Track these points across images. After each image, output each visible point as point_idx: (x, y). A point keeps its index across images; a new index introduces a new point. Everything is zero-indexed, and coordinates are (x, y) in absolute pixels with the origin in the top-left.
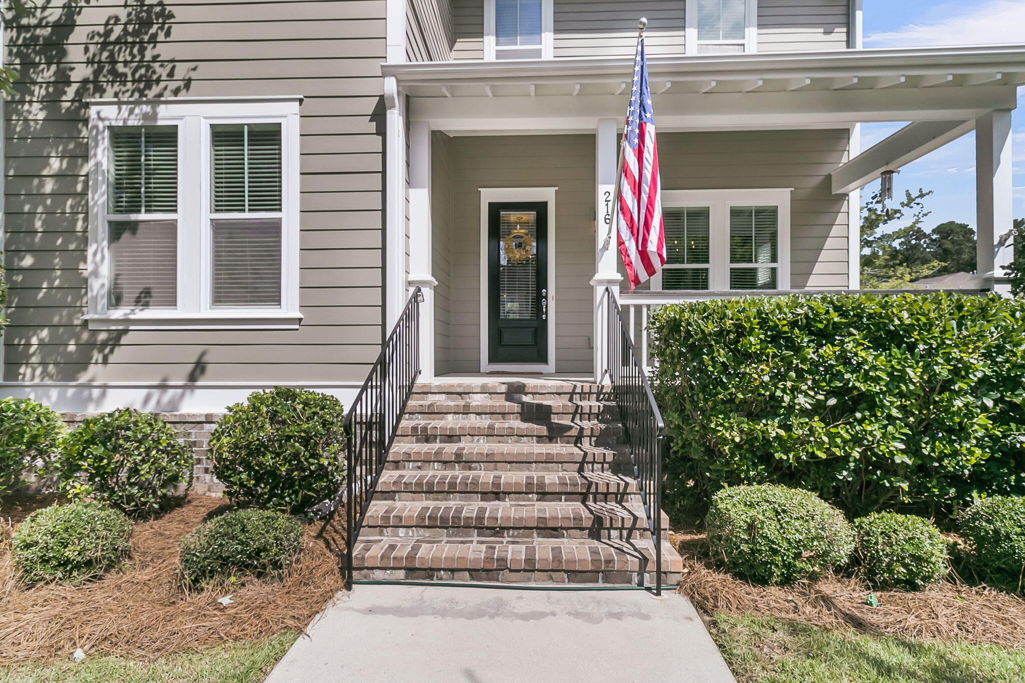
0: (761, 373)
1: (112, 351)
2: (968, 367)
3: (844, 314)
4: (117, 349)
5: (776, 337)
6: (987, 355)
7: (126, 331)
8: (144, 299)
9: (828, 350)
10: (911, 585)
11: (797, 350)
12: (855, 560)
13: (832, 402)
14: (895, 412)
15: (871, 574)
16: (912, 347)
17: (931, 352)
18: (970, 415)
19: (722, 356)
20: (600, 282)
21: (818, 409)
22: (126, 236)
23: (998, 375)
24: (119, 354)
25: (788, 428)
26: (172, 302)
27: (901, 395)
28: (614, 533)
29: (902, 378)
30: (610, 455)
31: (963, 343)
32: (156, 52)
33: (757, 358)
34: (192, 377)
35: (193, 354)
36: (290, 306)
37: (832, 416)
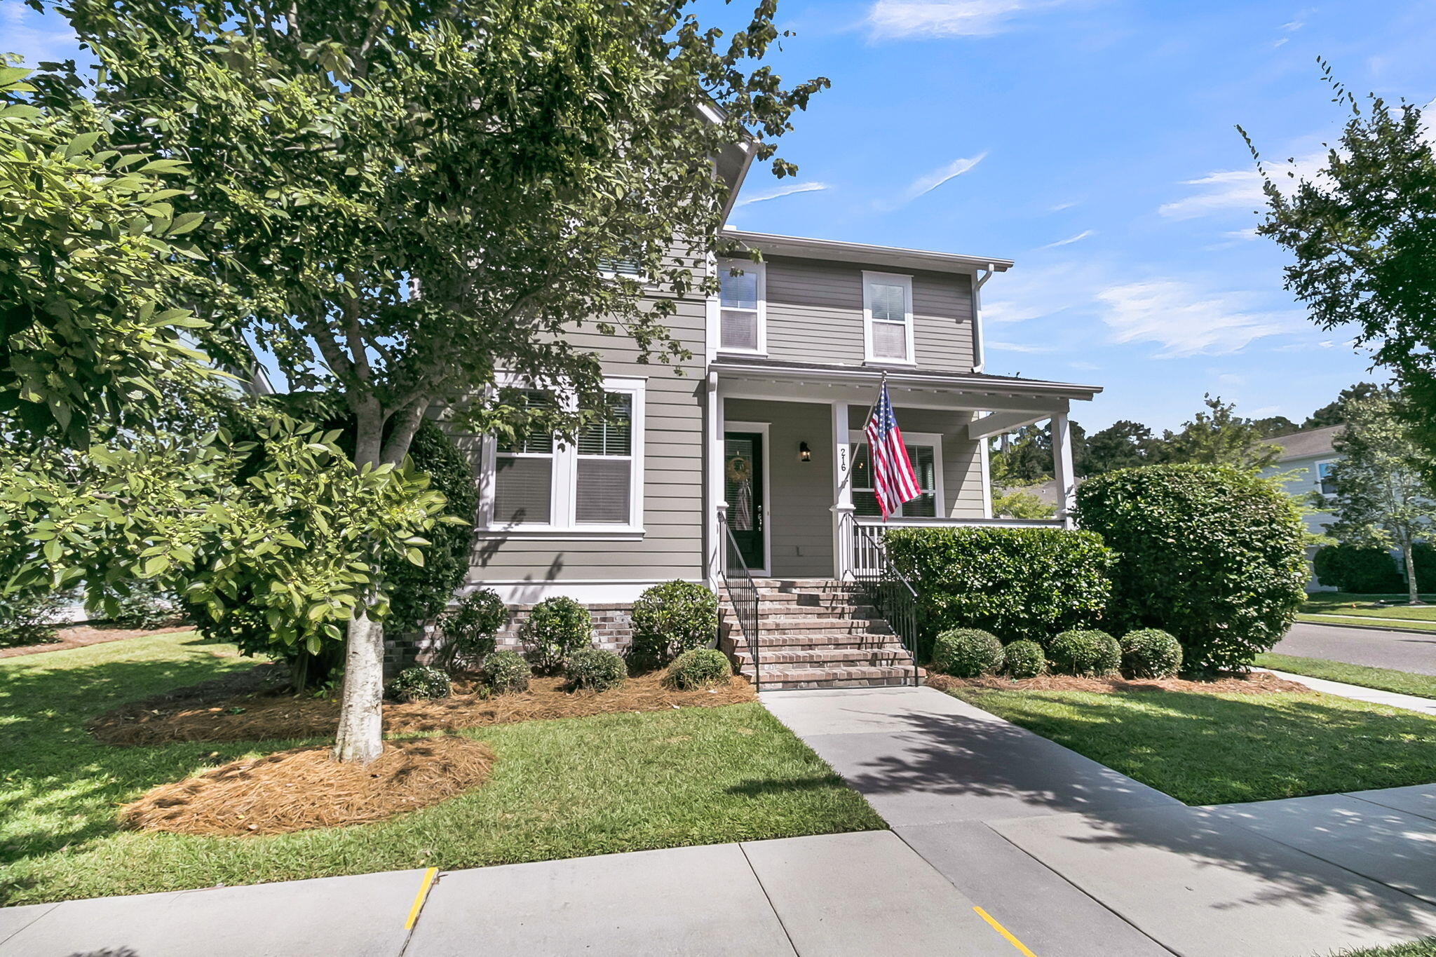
0: (957, 569)
1: (490, 557)
2: (1048, 566)
3: (993, 539)
4: (494, 556)
5: (963, 550)
6: (1056, 560)
7: (503, 541)
8: (518, 517)
9: (987, 556)
10: (1029, 675)
11: (974, 557)
12: (1006, 666)
13: (990, 584)
14: (1018, 589)
15: (1013, 672)
16: (1024, 555)
17: (1032, 558)
18: (1052, 591)
19: (937, 559)
20: (841, 510)
21: (984, 587)
22: (505, 469)
23: (1062, 570)
24: (496, 558)
25: (970, 599)
26: (547, 519)
27: (1020, 580)
28: (884, 662)
29: (1021, 572)
30: (867, 623)
31: (1045, 554)
32: (536, 337)
33: (953, 561)
34: (551, 576)
35: (550, 559)
36: (636, 524)
37: (991, 591)
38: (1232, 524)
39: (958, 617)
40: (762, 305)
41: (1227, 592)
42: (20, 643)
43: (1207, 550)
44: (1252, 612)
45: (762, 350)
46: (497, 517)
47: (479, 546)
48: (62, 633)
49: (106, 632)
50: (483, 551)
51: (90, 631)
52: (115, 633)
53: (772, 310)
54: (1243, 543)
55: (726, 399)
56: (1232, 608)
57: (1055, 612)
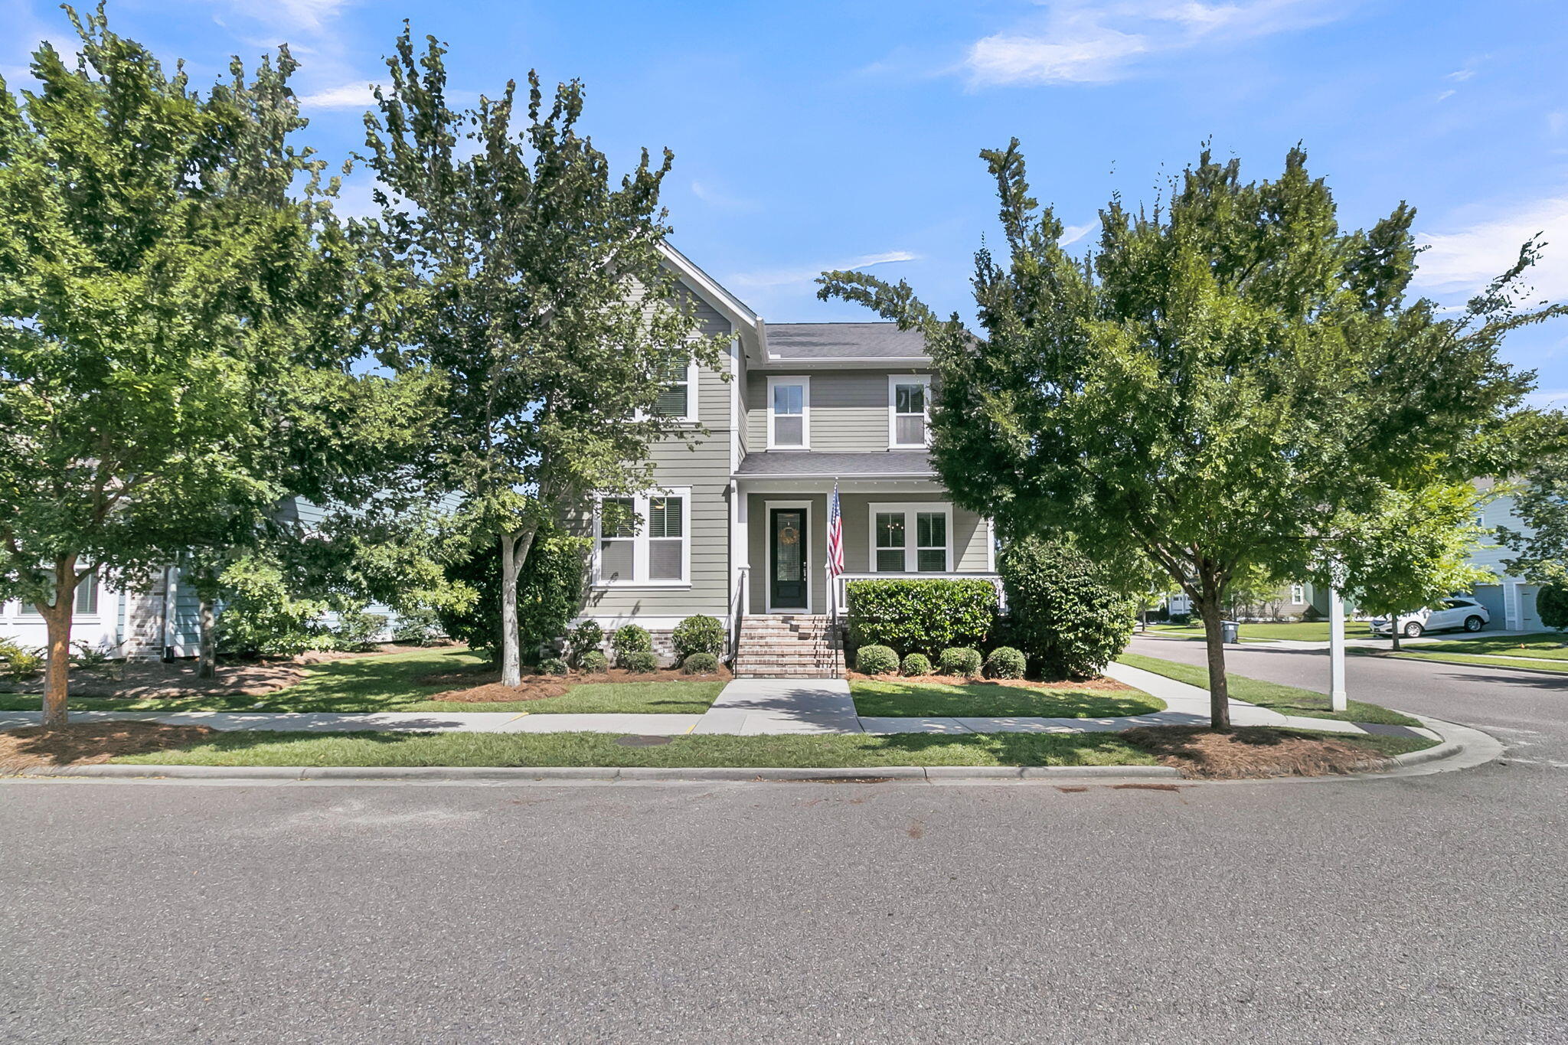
0: (873, 608)
1: (598, 601)
2: (939, 605)
3: (898, 588)
4: (600, 600)
5: (878, 595)
7: (606, 592)
8: (615, 576)
9: (894, 600)
11: (884, 600)
15: (904, 672)
16: (920, 599)
19: (861, 601)
20: (828, 568)
22: (607, 548)
24: (600, 602)
26: (631, 577)
28: (825, 666)
30: (827, 642)
33: (871, 603)
34: (633, 613)
35: (634, 602)
36: (686, 580)
37: (897, 622)
38: (1057, 577)
39: (876, 637)
40: (806, 411)
41: (1054, 623)
42: (363, 651)
43: (1040, 595)
44: (1071, 636)
45: (806, 445)
46: (603, 577)
47: (592, 595)
48: (383, 647)
49: (403, 648)
50: (595, 598)
51: (393, 647)
52: (408, 648)
53: (814, 413)
54: (1063, 589)
55: (749, 495)
56: (1057, 633)
57: (949, 636)
